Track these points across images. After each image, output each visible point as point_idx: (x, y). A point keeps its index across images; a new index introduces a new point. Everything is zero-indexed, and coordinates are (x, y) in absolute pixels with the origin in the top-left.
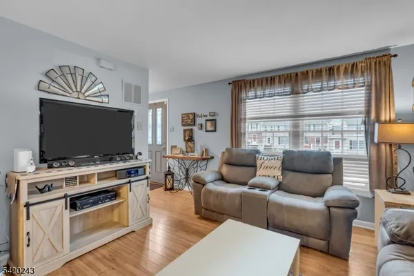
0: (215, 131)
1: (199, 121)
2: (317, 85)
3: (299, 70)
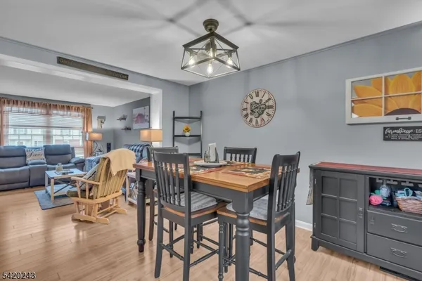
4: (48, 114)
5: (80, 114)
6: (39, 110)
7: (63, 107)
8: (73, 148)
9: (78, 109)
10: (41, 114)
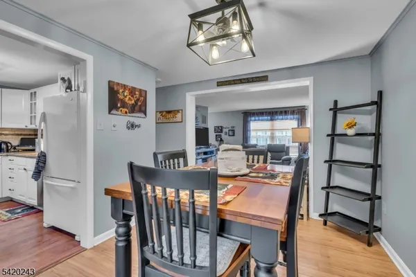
0: (234, 135)
1: (224, 130)
2: (281, 117)
3: (273, 110)
4: (272, 120)
5: (296, 116)
6: (266, 118)
7: (281, 113)
8: (288, 148)
9: (293, 113)
10: (267, 120)
